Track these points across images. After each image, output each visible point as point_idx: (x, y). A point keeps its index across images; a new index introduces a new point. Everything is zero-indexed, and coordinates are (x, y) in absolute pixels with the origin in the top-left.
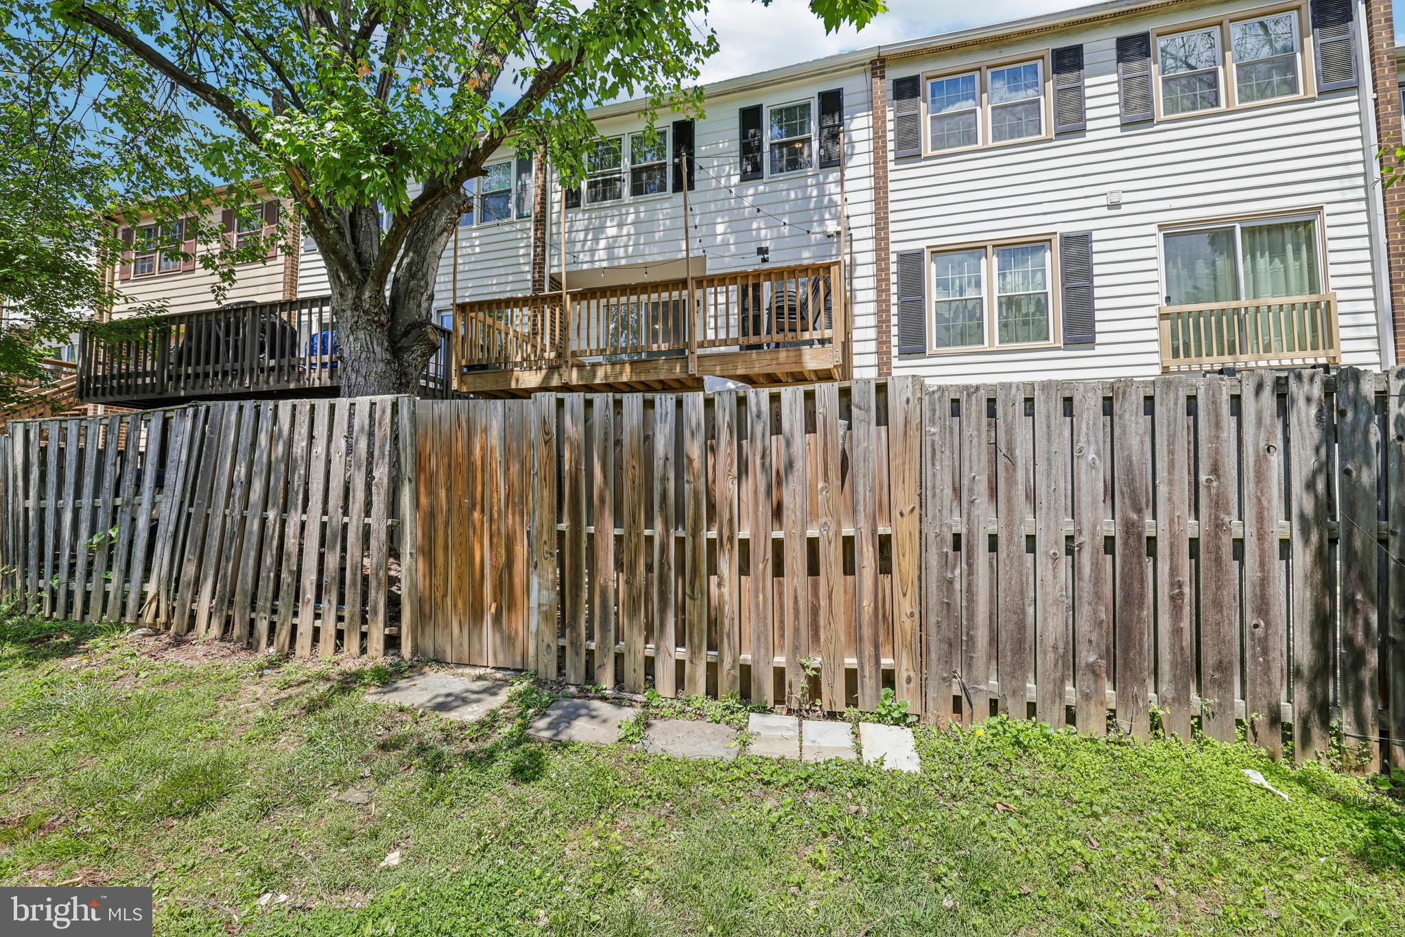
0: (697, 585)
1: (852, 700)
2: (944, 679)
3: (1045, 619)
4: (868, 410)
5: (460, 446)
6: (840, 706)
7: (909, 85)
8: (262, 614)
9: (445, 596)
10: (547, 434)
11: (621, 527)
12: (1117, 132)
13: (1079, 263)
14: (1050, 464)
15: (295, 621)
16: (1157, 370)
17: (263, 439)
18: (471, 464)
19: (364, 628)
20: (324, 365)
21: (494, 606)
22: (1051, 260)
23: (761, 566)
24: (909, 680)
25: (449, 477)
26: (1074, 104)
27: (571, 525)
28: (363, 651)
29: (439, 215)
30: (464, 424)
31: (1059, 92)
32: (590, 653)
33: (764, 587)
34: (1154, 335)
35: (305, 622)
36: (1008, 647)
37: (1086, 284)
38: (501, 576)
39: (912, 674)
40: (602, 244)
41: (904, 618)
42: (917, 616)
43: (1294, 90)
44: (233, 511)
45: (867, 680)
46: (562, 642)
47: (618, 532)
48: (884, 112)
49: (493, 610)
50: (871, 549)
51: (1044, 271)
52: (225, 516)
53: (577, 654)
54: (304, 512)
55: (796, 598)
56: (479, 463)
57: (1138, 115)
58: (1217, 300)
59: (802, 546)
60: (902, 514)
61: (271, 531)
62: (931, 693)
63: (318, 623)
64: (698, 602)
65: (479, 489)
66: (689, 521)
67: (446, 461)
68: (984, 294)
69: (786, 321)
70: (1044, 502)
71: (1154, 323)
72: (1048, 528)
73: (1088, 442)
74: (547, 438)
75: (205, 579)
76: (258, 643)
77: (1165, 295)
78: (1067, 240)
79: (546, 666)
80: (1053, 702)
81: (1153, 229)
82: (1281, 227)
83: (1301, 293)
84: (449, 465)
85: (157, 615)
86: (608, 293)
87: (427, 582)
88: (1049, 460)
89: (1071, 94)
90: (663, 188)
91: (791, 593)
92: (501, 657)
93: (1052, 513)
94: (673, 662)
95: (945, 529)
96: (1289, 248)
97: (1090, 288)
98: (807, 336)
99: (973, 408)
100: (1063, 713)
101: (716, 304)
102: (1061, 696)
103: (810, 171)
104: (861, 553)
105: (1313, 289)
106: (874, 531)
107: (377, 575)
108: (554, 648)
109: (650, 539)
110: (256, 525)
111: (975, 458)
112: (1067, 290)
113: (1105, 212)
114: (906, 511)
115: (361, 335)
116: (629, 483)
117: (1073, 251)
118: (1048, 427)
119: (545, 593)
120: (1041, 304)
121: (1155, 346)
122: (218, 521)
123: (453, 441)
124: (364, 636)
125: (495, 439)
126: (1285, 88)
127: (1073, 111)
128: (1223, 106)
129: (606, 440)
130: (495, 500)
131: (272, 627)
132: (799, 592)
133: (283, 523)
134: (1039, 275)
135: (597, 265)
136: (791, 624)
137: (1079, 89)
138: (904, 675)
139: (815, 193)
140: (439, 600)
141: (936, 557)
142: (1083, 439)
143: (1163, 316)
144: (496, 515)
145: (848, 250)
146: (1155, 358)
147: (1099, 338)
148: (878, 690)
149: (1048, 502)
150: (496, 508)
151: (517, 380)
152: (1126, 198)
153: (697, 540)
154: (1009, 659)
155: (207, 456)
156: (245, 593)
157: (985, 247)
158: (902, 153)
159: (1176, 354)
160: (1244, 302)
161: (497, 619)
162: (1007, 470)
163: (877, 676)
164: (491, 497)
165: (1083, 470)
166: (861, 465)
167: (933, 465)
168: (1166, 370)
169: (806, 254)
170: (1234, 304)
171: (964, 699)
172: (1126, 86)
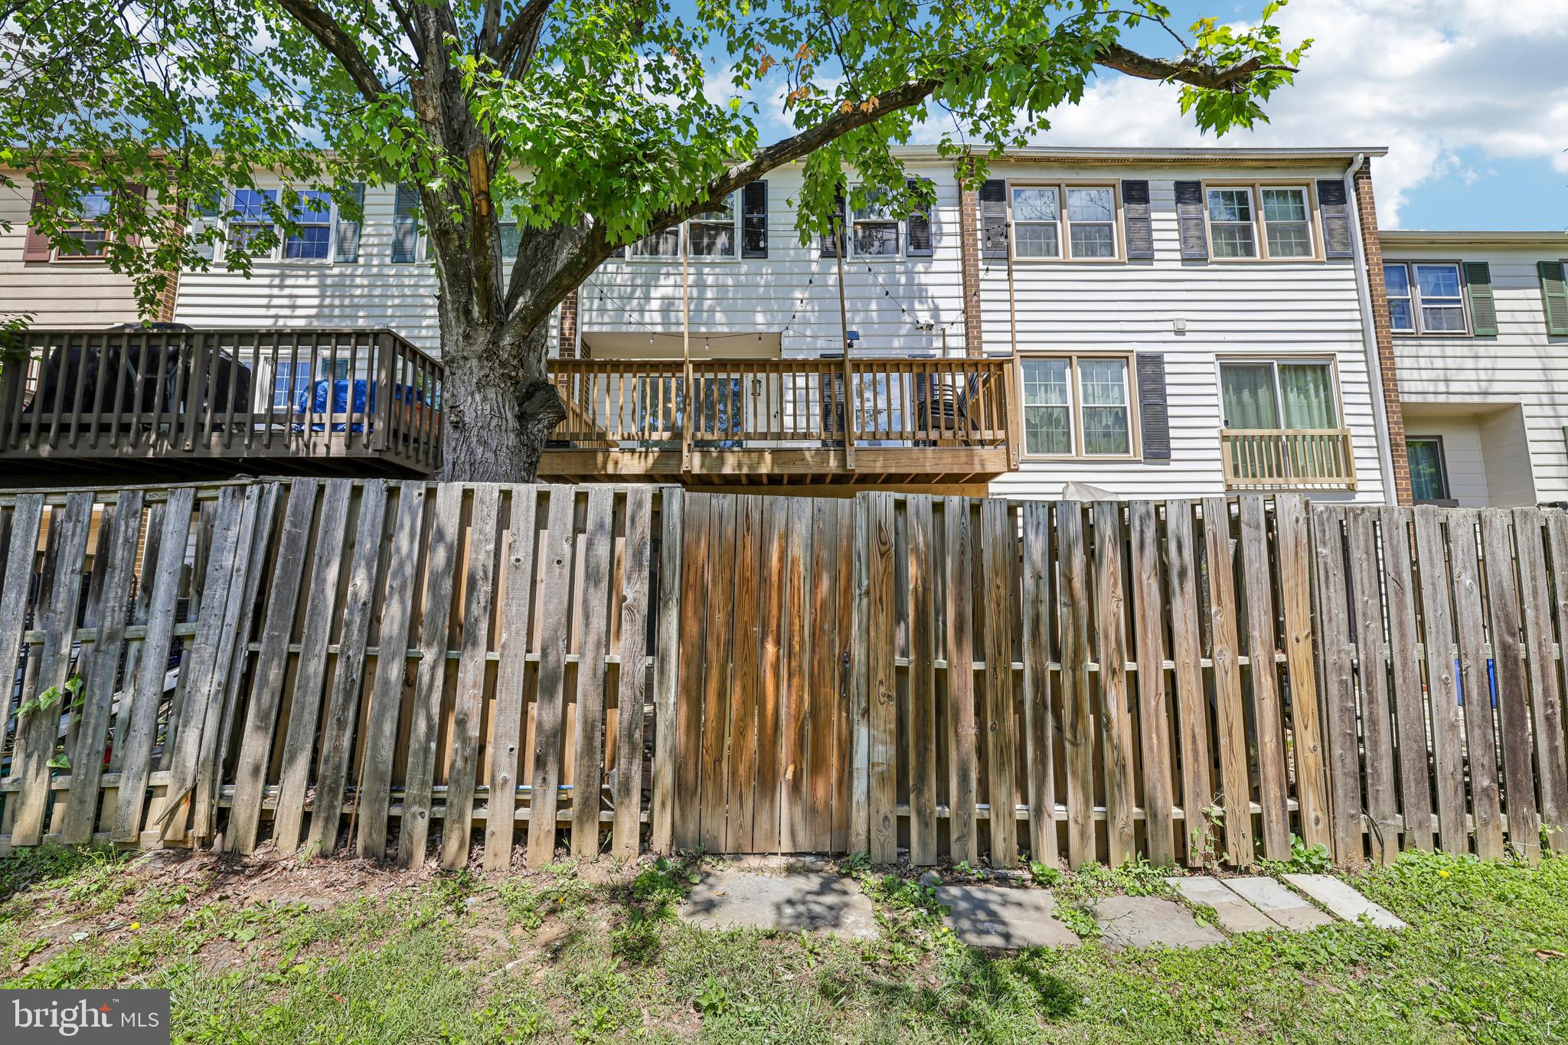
0: (1079, 727)
1: (1260, 852)
2: (1352, 816)
3: (1443, 746)
4: (1258, 527)
5: (750, 554)
6: (1247, 860)
7: (995, 188)
8: (416, 809)
9: (718, 760)
10: (884, 544)
11: (983, 659)
12: (1178, 265)
13: (1154, 381)
14: (1435, 589)
15: (482, 813)
16: (1221, 488)
17: (404, 543)
18: (764, 580)
19: (605, 816)
20: (334, 427)
21: (791, 768)
22: (1129, 378)
23: (1153, 703)
24: (1317, 821)
25: (730, 596)
26: (1143, 234)
27: (917, 659)
28: (605, 847)
29: (561, 248)
30: (757, 528)
31: (1129, 220)
32: (944, 824)
33: (1157, 727)
34: (1217, 455)
35: (499, 815)
36: (1412, 777)
37: (1161, 402)
38: (802, 728)
39: (1320, 814)
40: (655, 304)
41: (1308, 754)
42: (1319, 750)
43: (1307, 253)
44: (346, 646)
45: (1274, 825)
46: (902, 811)
47: (979, 666)
48: (974, 210)
49: (789, 775)
50: (1269, 679)
51: (1121, 387)
52: (331, 659)
53: (926, 825)
54: (490, 647)
55: (1194, 736)
56: (775, 578)
57: (1195, 252)
58: (1260, 427)
59: (1197, 678)
60: (1298, 640)
61: (426, 679)
62: (1340, 835)
63: (523, 813)
64: (1082, 749)
65: (775, 611)
66: (1068, 652)
67: (727, 575)
68: (1070, 404)
69: (943, 417)
70: (1433, 629)
71: (1216, 444)
72: (1439, 652)
73: (1465, 567)
74: (884, 549)
75: (292, 760)
76: (410, 855)
77: (1223, 418)
78: (1143, 359)
79: (882, 846)
80: (1456, 831)
81: (1211, 357)
82: (1303, 368)
83: (1321, 426)
84: (732, 582)
85: (190, 824)
86: (742, 367)
87: (692, 742)
88: (1433, 584)
89: (1139, 224)
90: (729, 250)
91: (1189, 732)
92: (801, 836)
93: (1441, 637)
94: (1054, 825)
95: (1343, 655)
96: (1311, 386)
97: (1165, 407)
98: (976, 436)
99: (1361, 530)
100: (1466, 841)
101: (794, 389)
102: (1463, 824)
103: (899, 257)
104: (1260, 683)
105: (1331, 424)
106: (1271, 660)
107: (630, 736)
108: (893, 821)
109: (1019, 675)
110: (395, 671)
111: (1366, 581)
112: (1145, 407)
113: (1172, 337)
114: (1302, 637)
115: (491, 393)
116: (993, 605)
117: (1149, 370)
118: (1430, 552)
119: (881, 748)
120: (1120, 417)
121: (1218, 466)
122: (315, 667)
123: (739, 548)
124: (606, 828)
125: (798, 549)
126: (1300, 249)
127: (1142, 239)
128: (1258, 257)
129: (962, 553)
130: (797, 627)
131: (436, 825)
132: (1197, 730)
133: (452, 667)
134: (1116, 389)
135: (649, 329)
136: (1191, 767)
137: (1146, 220)
138: (1312, 816)
139: (903, 280)
140: (709, 767)
141: (1336, 685)
142: (1460, 564)
143: (1225, 438)
144: (797, 648)
145: (940, 345)
146: (1219, 477)
147: (1174, 455)
148: (1286, 835)
149: (1437, 627)
150: (797, 638)
151: (616, 463)
152: (1190, 326)
153: (1078, 673)
154: (1413, 789)
155: (286, 562)
156: (378, 776)
157: (1070, 358)
158: (990, 254)
159: (1236, 473)
160: (1283, 431)
161: (796, 786)
162: (1396, 594)
163: (1284, 820)
164: (791, 624)
165: (1463, 595)
166: (1255, 588)
167: (1327, 588)
168: (1229, 488)
169: (896, 343)
170: (1275, 432)
171: (1373, 837)
172: (1183, 221)
